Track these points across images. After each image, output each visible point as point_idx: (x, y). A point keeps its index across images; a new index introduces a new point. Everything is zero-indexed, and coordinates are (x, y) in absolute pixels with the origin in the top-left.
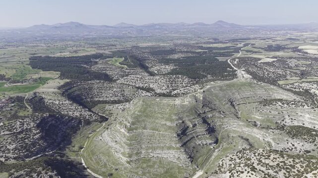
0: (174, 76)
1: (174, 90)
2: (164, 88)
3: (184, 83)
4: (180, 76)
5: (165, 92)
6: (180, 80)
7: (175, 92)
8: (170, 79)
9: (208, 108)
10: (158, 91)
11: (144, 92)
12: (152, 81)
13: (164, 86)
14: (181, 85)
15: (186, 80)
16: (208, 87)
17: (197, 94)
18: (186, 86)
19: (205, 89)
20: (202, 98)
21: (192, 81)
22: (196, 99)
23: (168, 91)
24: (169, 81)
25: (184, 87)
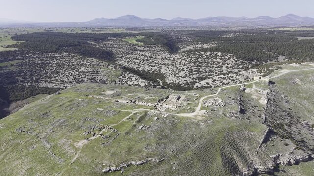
0: (208, 54)
1: (201, 79)
2: (182, 74)
3: (224, 67)
4: (220, 54)
5: (181, 81)
6: (219, 60)
7: (203, 83)
8: (197, 58)
9: (292, 146)
10: (170, 79)
11: (134, 77)
12: (167, 62)
13: (183, 70)
14: (217, 70)
15: (231, 61)
16: (284, 72)
17: (250, 86)
18: (229, 72)
19: (274, 76)
20: (263, 102)
21: (242, 63)
22: (242, 103)
23: (189, 80)
24: (195, 63)
25: (224, 74)
